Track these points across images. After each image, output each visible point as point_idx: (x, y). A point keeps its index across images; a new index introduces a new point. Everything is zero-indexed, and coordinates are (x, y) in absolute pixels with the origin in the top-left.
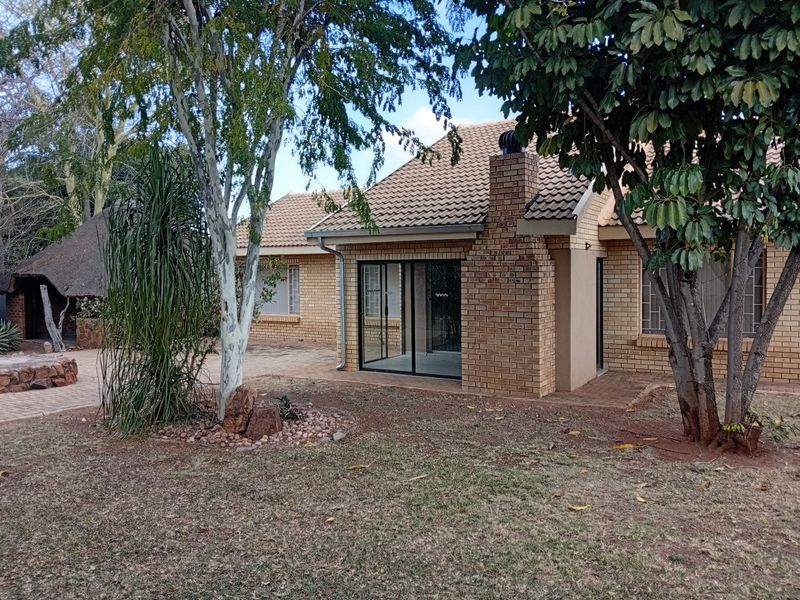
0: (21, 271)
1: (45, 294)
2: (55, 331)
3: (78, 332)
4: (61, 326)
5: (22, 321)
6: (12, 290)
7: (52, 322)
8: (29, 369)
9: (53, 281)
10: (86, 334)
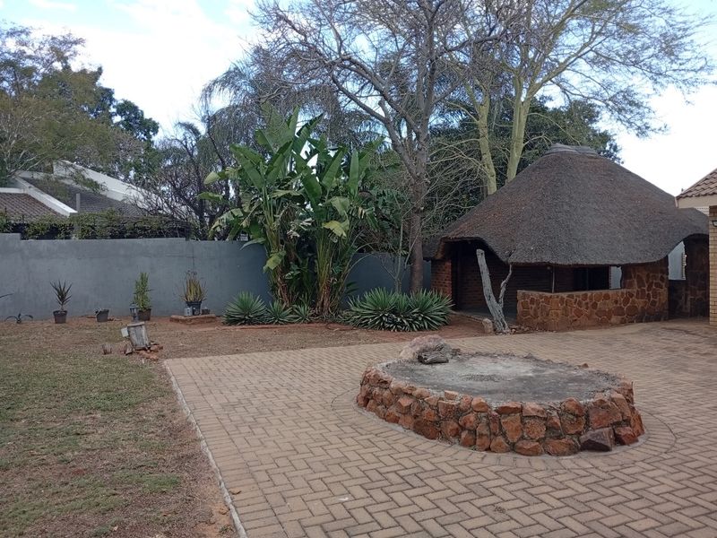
0: (452, 234)
1: (482, 260)
2: (495, 306)
3: (520, 308)
4: (501, 300)
5: (449, 289)
6: (439, 256)
7: (492, 295)
8: (578, 407)
9: (492, 244)
10: (532, 312)
